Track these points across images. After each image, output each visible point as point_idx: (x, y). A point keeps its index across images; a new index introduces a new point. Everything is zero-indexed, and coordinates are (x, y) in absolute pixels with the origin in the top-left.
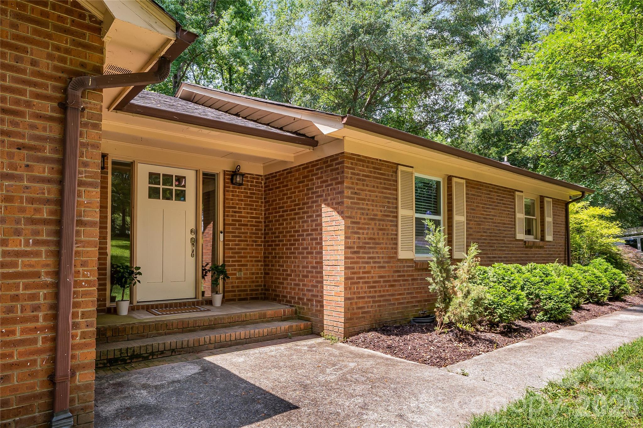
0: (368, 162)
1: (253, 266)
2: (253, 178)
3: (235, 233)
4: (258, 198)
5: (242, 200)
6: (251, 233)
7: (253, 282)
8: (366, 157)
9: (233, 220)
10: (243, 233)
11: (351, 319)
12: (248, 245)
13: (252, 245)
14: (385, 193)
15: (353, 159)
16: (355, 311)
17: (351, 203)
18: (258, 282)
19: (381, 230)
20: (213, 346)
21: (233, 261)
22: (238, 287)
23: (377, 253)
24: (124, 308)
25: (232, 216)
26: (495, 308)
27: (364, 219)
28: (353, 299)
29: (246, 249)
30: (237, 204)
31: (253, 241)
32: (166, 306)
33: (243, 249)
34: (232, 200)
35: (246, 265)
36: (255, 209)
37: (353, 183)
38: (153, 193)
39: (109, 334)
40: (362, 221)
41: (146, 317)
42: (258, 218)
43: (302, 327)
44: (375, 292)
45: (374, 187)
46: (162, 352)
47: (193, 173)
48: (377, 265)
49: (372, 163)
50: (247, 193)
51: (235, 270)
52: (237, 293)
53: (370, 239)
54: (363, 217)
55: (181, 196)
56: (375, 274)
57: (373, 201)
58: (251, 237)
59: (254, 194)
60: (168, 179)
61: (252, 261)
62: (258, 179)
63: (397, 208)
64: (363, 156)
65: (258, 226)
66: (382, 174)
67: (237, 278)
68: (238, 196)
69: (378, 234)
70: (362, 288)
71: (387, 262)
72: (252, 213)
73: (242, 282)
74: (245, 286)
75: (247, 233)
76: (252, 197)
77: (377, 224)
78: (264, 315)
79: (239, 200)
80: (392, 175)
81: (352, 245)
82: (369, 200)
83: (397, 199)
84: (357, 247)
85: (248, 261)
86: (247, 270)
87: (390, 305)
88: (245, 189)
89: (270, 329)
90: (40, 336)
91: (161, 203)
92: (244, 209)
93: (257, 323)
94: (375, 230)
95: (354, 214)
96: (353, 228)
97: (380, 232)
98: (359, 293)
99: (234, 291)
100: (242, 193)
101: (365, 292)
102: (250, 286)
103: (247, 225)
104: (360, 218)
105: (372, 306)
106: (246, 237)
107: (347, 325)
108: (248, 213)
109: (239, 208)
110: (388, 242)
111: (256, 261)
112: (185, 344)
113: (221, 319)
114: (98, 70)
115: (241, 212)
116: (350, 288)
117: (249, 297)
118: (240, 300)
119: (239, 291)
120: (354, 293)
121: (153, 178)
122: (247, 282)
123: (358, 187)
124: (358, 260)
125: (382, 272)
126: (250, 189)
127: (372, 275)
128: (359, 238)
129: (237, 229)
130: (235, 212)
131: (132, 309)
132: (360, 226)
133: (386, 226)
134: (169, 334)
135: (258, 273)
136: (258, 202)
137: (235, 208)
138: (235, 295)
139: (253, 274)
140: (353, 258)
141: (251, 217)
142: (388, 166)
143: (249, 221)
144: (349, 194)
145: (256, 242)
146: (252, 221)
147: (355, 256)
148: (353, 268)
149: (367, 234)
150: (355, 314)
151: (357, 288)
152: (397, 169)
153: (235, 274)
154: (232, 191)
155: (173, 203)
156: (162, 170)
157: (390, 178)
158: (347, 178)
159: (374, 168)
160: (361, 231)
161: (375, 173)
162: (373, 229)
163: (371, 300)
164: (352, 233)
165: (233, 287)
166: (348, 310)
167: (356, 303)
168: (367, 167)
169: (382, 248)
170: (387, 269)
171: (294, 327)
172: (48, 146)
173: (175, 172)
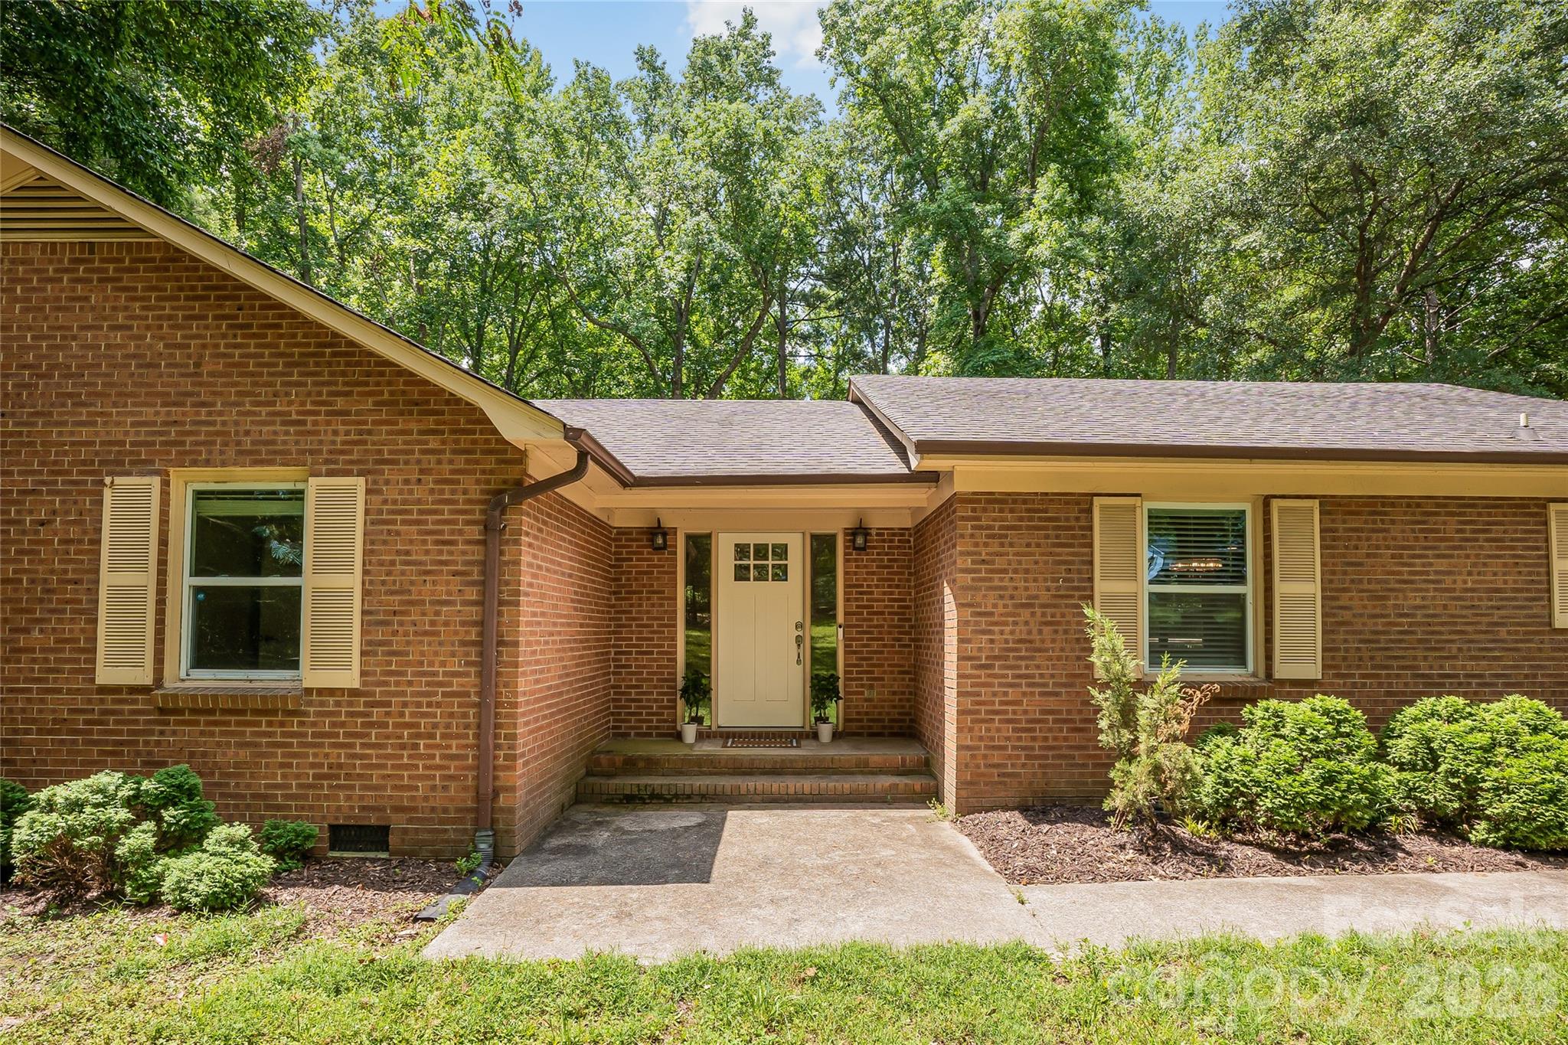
0: (1015, 502)
1: (895, 679)
2: (894, 535)
3: (861, 626)
4: (902, 567)
5: (873, 573)
6: (889, 626)
7: (894, 707)
8: (1009, 494)
9: (858, 607)
10: (876, 626)
11: (971, 783)
12: (885, 646)
13: (893, 646)
14: (1059, 555)
15: (978, 501)
16: (983, 769)
17: (973, 579)
18: (903, 707)
19: (1047, 624)
20: (760, 798)
21: (858, 672)
22: (867, 713)
23: (1038, 667)
24: (690, 732)
25: (857, 600)
26: (1258, 795)
27: (1005, 606)
28: (978, 748)
29: (882, 652)
30: (865, 580)
31: (894, 639)
32: (754, 735)
33: (875, 652)
34: (856, 573)
35: (882, 679)
36: (898, 586)
37: (976, 545)
38: (741, 573)
39: (641, 764)
40: (1001, 610)
41: (709, 748)
42: (904, 600)
43: (918, 788)
44: (1034, 739)
45: (1028, 545)
46: (689, 797)
47: (800, 536)
48: (1037, 690)
49: (1025, 502)
50: (882, 560)
51: (862, 686)
52: (865, 723)
53: (1020, 641)
54: (1001, 602)
55: (782, 574)
56: (1033, 705)
57: (1027, 571)
58: (890, 633)
59: (895, 560)
60: (761, 551)
61: (892, 672)
62: (902, 535)
63: (1091, 580)
64: (1000, 493)
65: (904, 614)
66: (1050, 519)
67: (866, 700)
68: (866, 567)
69: (1040, 632)
70: (998, 730)
71: (1064, 685)
72: (892, 593)
73: (875, 707)
74: (880, 713)
75: (882, 626)
76: (891, 567)
77: (1039, 614)
78: (866, 763)
79: (868, 573)
80: (1077, 519)
81: (975, 654)
82: (1016, 571)
83: (1091, 563)
84: (987, 658)
85: (885, 672)
86: (883, 686)
87: (1072, 765)
88: (878, 554)
89: (854, 785)
90: (471, 753)
91: (751, 586)
92: (877, 586)
93: (852, 773)
94: (1032, 625)
95: (978, 600)
96: (977, 623)
97: (1046, 629)
98: (992, 739)
99: (861, 720)
100: (873, 561)
101: (1008, 739)
102: (888, 714)
103: (882, 613)
104: (995, 606)
105: (1024, 765)
106: (880, 633)
107: (964, 793)
108: (884, 593)
109: (869, 586)
110: (1068, 646)
111: (900, 673)
112: (719, 789)
113: (791, 761)
114: (519, 483)
115: (871, 593)
116: (971, 730)
117: (886, 731)
118: (872, 735)
119: (869, 720)
120: (981, 738)
121: (741, 551)
122: (883, 707)
123: (990, 550)
124: (989, 680)
125: (1051, 703)
126: (887, 554)
127: (1025, 707)
128: (992, 641)
129: (865, 620)
130: (861, 593)
131: (701, 736)
132: (996, 619)
133: (1063, 615)
134: (715, 774)
135: (903, 693)
136: (903, 573)
137: (862, 586)
138: (862, 727)
139: (894, 693)
140: (979, 677)
141: (890, 600)
142: (1067, 503)
143: (886, 607)
144: (969, 564)
145: (899, 640)
146: (892, 607)
147: (982, 672)
148: (979, 694)
149: (1012, 633)
150: (983, 775)
151: (988, 730)
152: (1092, 504)
153: (862, 693)
154: (856, 560)
155: (770, 585)
156: (752, 539)
157: (1073, 523)
158: (962, 536)
159: (1028, 511)
160: (996, 628)
161: (1031, 519)
162: (1026, 623)
163: (1023, 753)
164: (975, 632)
165: (858, 713)
166: (967, 766)
167: (985, 757)
168: (1012, 511)
169: (1050, 659)
170: (1064, 697)
171: (901, 787)
172: (476, 569)
173: (770, 539)
